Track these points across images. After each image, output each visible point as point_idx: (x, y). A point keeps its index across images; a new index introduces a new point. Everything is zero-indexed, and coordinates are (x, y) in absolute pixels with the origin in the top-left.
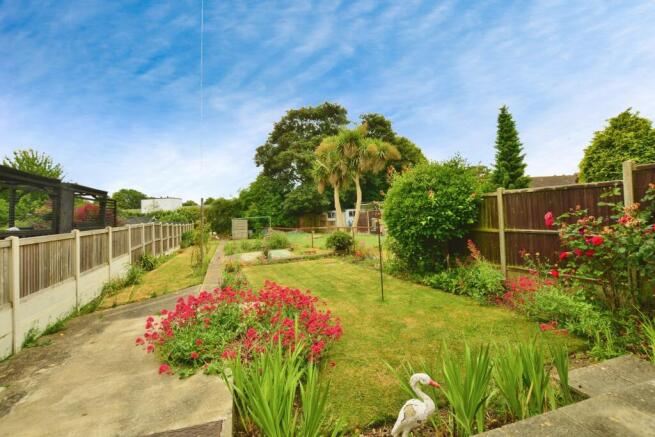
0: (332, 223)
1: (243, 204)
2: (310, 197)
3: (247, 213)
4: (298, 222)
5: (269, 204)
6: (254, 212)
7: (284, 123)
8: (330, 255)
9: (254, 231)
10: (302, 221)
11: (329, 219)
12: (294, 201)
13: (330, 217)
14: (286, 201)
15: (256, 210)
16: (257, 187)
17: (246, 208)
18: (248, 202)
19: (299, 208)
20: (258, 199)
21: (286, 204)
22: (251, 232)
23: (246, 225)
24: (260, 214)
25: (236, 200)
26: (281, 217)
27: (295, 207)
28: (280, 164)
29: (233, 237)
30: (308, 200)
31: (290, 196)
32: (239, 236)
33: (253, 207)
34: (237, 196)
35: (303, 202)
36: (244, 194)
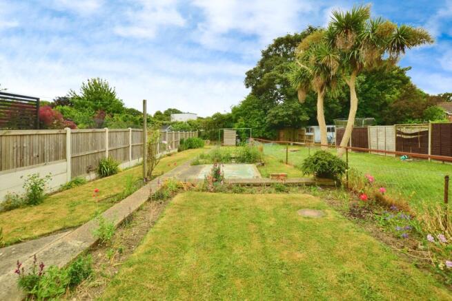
0: (310, 137)
1: (234, 117)
2: (290, 113)
3: (236, 125)
4: (279, 135)
5: (255, 118)
6: (241, 124)
7: (270, 50)
8: (308, 185)
9: (241, 140)
10: (282, 134)
11: (307, 134)
12: (275, 116)
13: (308, 131)
14: (268, 116)
15: (243, 123)
16: (246, 104)
17: (236, 121)
18: (238, 116)
19: (279, 122)
20: (245, 114)
21: (268, 119)
22: (239, 140)
23: (235, 135)
24: (246, 126)
25: (229, 115)
26: (264, 130)
27: (276, 122)
28: (265, 84)
29: (224, 144)
30: (288, 115)
31: (273, 111)
32: (229, 144)
33: (241, 121)
34: (230, 112)
35: (283, 117)
36: (235, 110)
